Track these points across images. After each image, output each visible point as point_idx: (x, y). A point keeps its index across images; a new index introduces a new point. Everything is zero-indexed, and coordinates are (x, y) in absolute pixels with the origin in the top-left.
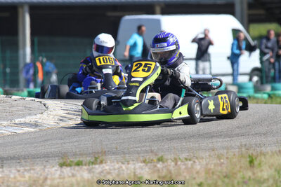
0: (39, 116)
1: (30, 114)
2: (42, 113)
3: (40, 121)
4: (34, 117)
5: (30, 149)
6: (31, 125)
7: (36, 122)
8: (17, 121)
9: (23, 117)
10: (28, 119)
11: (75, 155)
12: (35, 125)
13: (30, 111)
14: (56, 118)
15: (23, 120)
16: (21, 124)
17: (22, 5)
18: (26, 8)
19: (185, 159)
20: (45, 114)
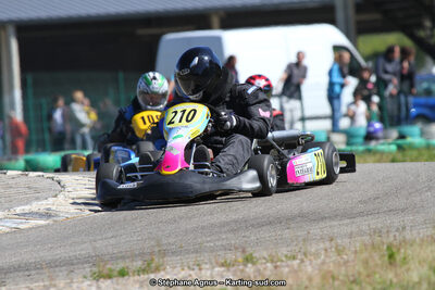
0: (51, 200)
1: (37, 199)
2: (56, 196)
3: (54, 208)
4: (44, 202)
5: (42, 254)
6: (41, 215)
7: (48, 209)
8: (19, 210)
9: (27, 204)
10: (35, 206)
11: (114, 258)
12: (47, 215)
13: (38, 194)
15: (27, 208)
16: (24, 214)
18: (11, 30)
19: (286, 256)
20: (61, 197)
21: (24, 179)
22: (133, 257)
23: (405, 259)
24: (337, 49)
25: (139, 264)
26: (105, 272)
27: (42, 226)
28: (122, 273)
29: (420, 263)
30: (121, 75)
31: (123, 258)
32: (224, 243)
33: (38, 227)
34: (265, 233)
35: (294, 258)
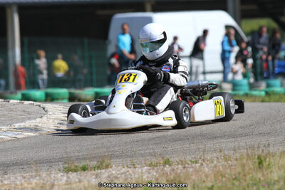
0: (38, 120)
1: (29, 119)
2: (41, 117)
3: (40, 125)
4: (34, 121)
5: (31, 155)
6: (31, 130)
7: (36, 126)
8: (17, 125)
9: (22, 122)
10: (28, 124)
11: (78, 159)
12: (36, 129)
13: (30, 116)
14: (56, 122)
15: (22, 125)
16: (20, 129)
17: (10, 5)
18: (15, 9)
19: (191, 161)
20: (45, 118)
21: (21, 105)
22: (91, 159)
23: (269, 165)
24: (228, 27)
25: (94, 163)
26: (73, 167)
27: (32, 137)
28: (84, 169)
29: (279, 168)
30: (86, 40)
31: (85, 159)
32: (151, 151)
33: (29, 137)
34: (178, 146)
35: (196, 162)
